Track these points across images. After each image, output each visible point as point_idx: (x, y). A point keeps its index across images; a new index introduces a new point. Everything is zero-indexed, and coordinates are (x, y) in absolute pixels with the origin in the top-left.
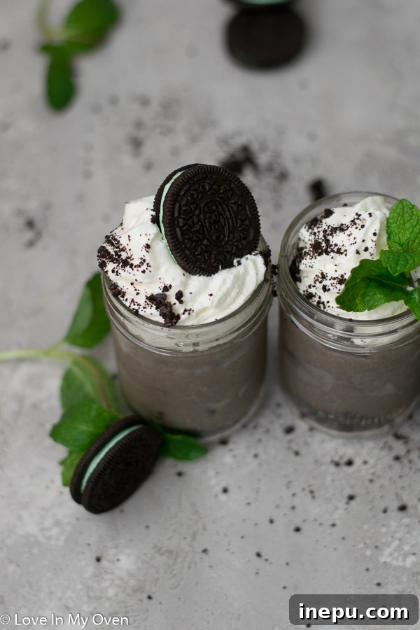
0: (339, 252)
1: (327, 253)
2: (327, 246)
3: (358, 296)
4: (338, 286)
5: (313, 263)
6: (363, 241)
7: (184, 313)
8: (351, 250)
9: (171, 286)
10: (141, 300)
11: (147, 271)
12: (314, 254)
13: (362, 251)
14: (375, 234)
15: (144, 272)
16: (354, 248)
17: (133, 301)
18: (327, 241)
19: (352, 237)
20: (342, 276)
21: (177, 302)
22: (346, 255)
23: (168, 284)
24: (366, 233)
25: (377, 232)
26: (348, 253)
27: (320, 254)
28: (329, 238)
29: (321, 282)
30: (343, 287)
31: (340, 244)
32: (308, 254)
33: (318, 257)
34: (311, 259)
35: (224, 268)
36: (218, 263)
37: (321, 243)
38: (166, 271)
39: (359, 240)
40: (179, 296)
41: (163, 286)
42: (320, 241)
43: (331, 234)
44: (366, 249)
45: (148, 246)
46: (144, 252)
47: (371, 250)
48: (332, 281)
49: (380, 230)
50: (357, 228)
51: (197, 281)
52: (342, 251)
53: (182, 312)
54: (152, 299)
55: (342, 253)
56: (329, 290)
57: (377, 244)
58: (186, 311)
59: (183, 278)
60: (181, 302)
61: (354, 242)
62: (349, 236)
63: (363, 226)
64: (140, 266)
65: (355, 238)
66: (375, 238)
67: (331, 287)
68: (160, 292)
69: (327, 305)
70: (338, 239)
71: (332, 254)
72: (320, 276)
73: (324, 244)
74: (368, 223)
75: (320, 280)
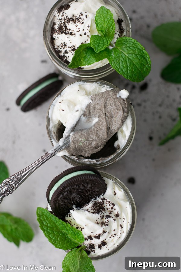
0: (71, 34)
1: (66, 34)
2: (66, 29)
3: (82, 58)
4: (73, 52)
5: (59, 36)
6: (83, 30)
8: (78, 34)
12: (59, 32)
13: (83, 34)
14: (89, 27)
18: (66, 26)
19: (78, 27)
20: (74, 46)
22: (75, 36)
24: (84, 26)
25: (90, 26)
28: (67, 24)
29: (64, 48)
31: (72, 29)
32: (56, 32)
33: (61, 34)
34: (58, 34)
39: (81, 30)
42: (62, 25)
44: (85, 34)
47: (87, 34)
48: (69, 49)
49: (91, 24)
50: (80, 23)
52: (73, 33)
55: (73, 35)
56: (68, 53)
57: (91, 31)
61: (79, 30)
62: (76, 26)
63: (83, 23)
65: (79, 28)
66: (89, 29)
67: (68, 52)
69: (68, 58)
70: (71, 26)
71: (68, 35)
72: (64, 44)
73: (64, 28)
74: (85, 20)
75: (63, 46)
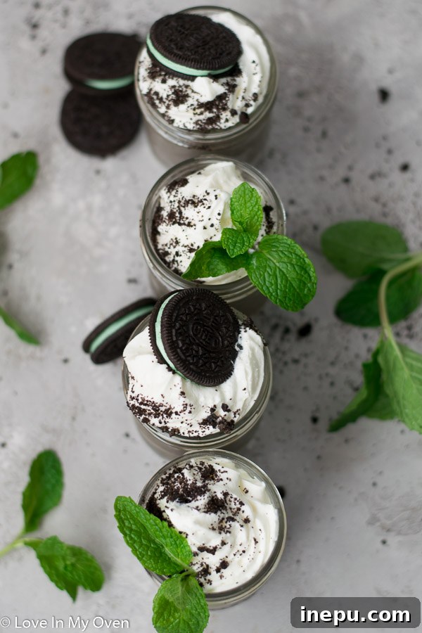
0: (189, 225)
1: (180, 224)
2: (180, 217)
3: (203, 264)
4: (188, 254)
5: (167, 229)
6: (209, 219)
7: (235, 417)
8: (200, 226)
9: (215, 406)
10: (196, 427)
11: (193, 410)
12: (169, 222)
13: (208, 227)
14: (219, 214)
15: (190, 412)
16: (202, 224)
17: (189, 432)
18: (180, 213)
19: (200, 214)
20: (192, 245)
21: (226, 413)
22: (195, 229)
23: (211, 406)
24: (212, 213)
25: (221, 213)
26: (197, 227)
27: (174, 223)
28: (182, 209)
29: (175, 247)
30: (193, 255)
31: (190, 217)
32: (164, 221)
33: (172, 226)
34: (168, 225)
35: (234, 359)
36: (230, 361)
37: (175, 213)
38: (205, 397)
39: (206, 219)
40: (225, 407)
41: (209, 409)
42: (175, 210)
43: (184, 207)
44: (212, 225)
45: (183, 393)
46: (182, 399)
47: (216, 226)
48: (183, 249)
49: (224, 210)
50: (205, 207)
51: (227, 386)
52: (192, 224)
53: (233, 416)
54: (205, 422)
55: (192, 226)
57: (222, 221)
58: (235, 414)
59: (218, 393)
60: (229, 411)
61: (202, 219)
62: (198, 213)
63: (209, 207)
64: (185, 411)
65: (202, 216)
66: (219, 217)
67: (182, 254)
68: (209, 414)
69: (180, 264)
70: (189, 212)
71: (184, 227)
72: (175, 241)
73: (177, 215)
74: (214, 203)
75: (174, 244)
